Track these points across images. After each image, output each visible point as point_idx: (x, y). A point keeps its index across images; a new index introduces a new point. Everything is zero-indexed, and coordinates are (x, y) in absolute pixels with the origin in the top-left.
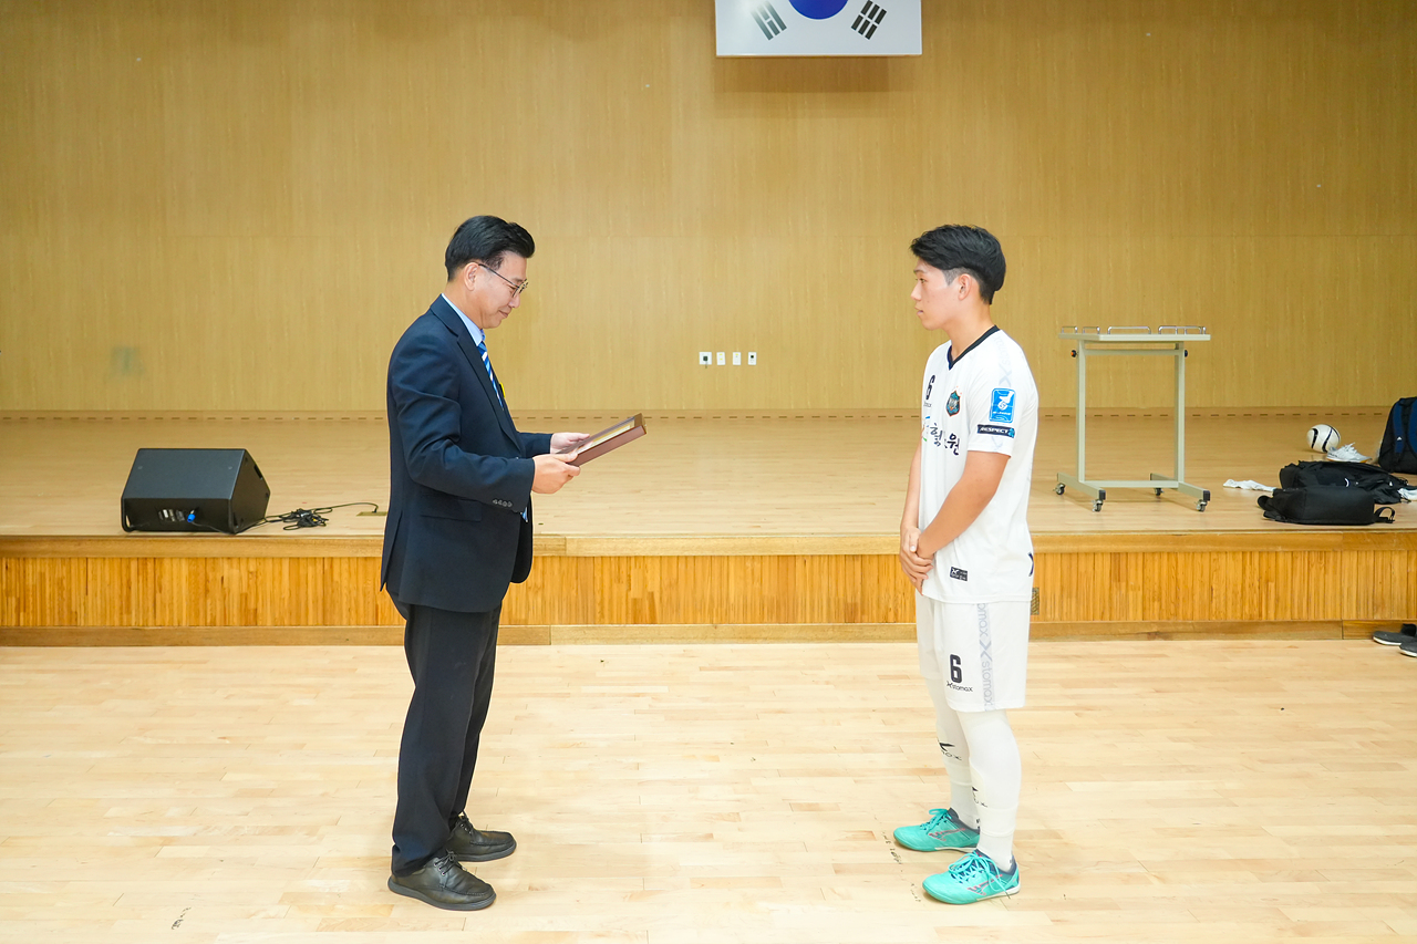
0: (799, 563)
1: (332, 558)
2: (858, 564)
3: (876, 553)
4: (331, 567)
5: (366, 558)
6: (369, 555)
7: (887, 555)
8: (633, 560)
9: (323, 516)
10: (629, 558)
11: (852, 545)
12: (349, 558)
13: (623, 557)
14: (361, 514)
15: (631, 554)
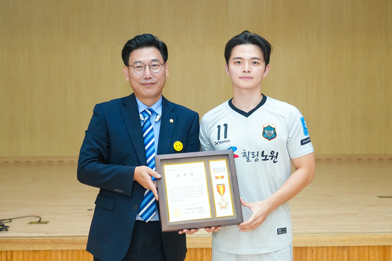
0: (309, 252)
1: (12, 251)
2: (346, 252)
3: (357, 245)
4: (12, 257)
5: (34, 251)
6: (36, 249)
7: (364, 247)
8: (205, 251)
9: (6, 225)
10: (202, 249)
11: (342, 241)
12: (23, 251)
13: (198, 249)
14: (31, 223)
15: (204, 247)
